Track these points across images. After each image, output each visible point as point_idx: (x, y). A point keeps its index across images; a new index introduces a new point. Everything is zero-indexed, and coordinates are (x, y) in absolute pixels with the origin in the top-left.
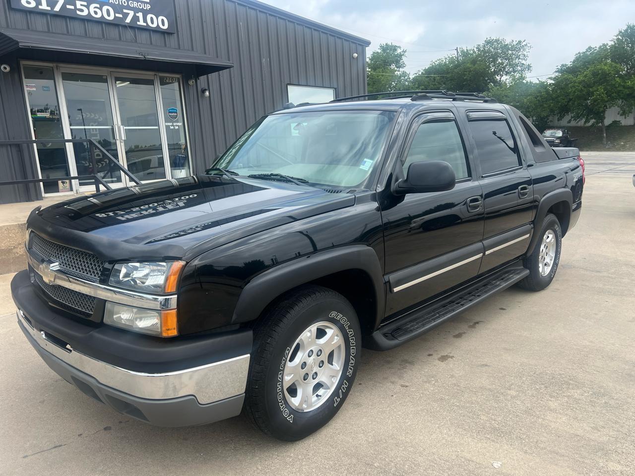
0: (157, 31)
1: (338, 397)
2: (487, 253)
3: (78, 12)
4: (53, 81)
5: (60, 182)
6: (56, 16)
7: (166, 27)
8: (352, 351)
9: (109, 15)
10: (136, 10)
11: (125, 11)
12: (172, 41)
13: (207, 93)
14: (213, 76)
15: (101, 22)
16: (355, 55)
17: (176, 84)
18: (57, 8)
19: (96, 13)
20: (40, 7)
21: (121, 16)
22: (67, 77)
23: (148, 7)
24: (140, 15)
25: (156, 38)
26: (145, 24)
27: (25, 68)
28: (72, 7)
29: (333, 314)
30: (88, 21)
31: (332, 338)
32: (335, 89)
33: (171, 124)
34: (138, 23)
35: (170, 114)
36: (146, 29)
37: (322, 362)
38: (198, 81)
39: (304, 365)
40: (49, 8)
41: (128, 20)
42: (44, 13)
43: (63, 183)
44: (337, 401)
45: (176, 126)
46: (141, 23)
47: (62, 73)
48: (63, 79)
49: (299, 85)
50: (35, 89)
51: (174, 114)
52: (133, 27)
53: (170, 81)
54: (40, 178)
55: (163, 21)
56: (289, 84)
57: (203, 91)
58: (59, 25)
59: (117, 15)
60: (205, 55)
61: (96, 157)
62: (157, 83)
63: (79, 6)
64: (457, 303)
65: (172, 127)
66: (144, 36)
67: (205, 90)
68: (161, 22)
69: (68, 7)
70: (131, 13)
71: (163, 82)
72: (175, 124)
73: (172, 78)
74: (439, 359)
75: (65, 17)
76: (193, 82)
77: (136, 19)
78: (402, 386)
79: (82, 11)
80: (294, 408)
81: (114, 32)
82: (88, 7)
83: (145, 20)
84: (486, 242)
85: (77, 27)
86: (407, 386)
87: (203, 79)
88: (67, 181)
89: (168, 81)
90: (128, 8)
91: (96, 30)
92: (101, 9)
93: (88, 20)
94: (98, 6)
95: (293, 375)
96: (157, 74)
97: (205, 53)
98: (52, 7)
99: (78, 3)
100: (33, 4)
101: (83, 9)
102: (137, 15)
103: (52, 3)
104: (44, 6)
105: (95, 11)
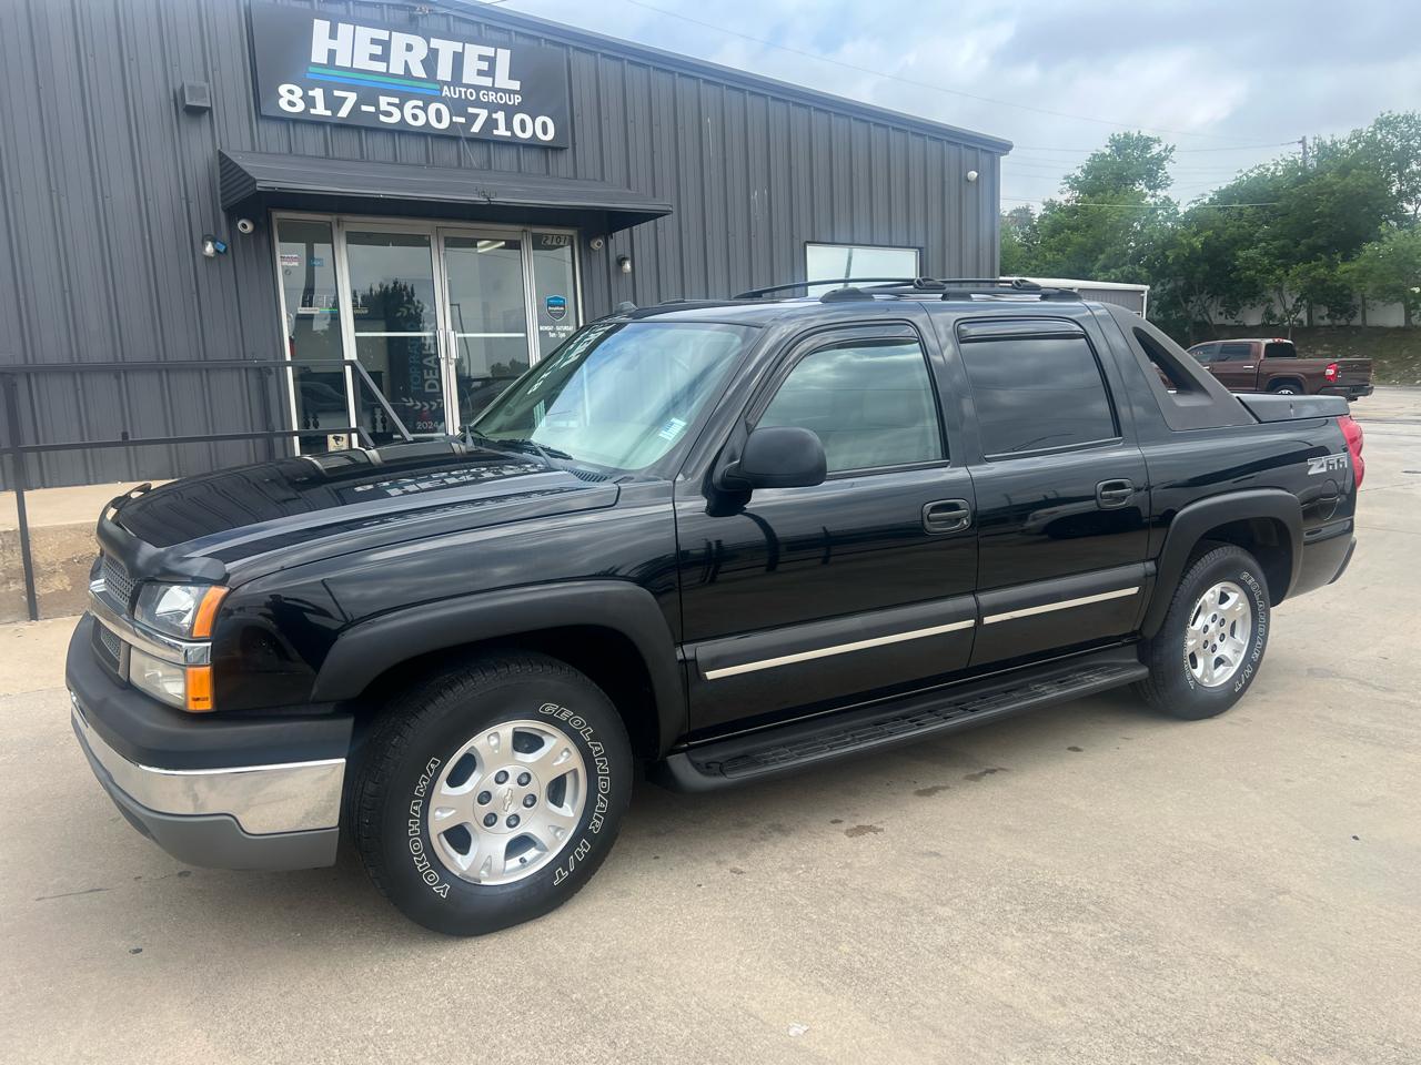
0: (533, 145)
1: (566, 868)
2: (988, 620)
3: (382, 118)
4: (330, 245)
5: (330, 437)
6: (342, 126)
7: (550, 136)
8: (601, 784)
9: (439, 119)
10: (492, 108)
11: (471, 110)
12: (563, 163)
13: (628, 266)
14: (643, 230)
15: (426, 134)
16: (973, 174)
17: (567, 250)
18: (344, 113)
19: (415, 117)
20: (313, 111)
21: (462, 120)
22: (353, 238)
23: (518, 99)
24: (500, 116)
25: (531, 159)
26: (509, 134)
27: (282, 223)
28: (372, 109)
29: (551, 708)
31: (553, 756)
32: (920, 249)
33: (551, 328)
34: (495, 132)
35: (550, 309)
36: (511, 143)
37: (534, 798)
38: (611, 242)
39: (485, 797)
40: (329, 113)
41: (476, 128)
42: (319, 123)
43: (337, 439)
44: (561, 876)
45: (562, 332)
46: (501, 131)
47: (347, 232)
48: (349, 242)
49: (833, 243)
50: (296, 264)
51: (558, 308)
52: (486, 140)
53: (554, 243)
54: (295, 428)
55: (544, 125)
56: (809, 242)
57: (620, 262)
58: (346, 144)
59: (455, 119)
60: (628, 191)
61: (427, 390)
62: (527, 246)
63: (383, 107)
64: (911, 721)
65: (553, 335)
66: (506, 158)
67: (625, 259)
68: (541, 128)
69: (364, 108)
70: (483, 114)
71: (538, 244)
72: (558, 328)
73: (559, 237)
74: (847, 832)
75: (358, 128)
76: (599, 244)
77: (491, 123)
78: (734, 871)
79: (389, 114)
80: (458, 875)
81: (448, 153)
82: (400, 107)
83: (509, 126)
84: (986, 598)
85: (379, 146)
86: (742, 872)
87: (621, 236)
88: (345, 436)
89: (549, 242)
90: (478, 104)
91: (414, 150)
92: (425, 109)
93: (401, 131)
94: (420, 103)
95: (453, 811)
96: (529, 229)
97: (629, 187)
98: (336, 111)
99: (384, 101)
100: (300, 107)
101: (391, 111)
102: (494, 116)
103: (334, 103)
104: (320, 110)
105: (414, 114)
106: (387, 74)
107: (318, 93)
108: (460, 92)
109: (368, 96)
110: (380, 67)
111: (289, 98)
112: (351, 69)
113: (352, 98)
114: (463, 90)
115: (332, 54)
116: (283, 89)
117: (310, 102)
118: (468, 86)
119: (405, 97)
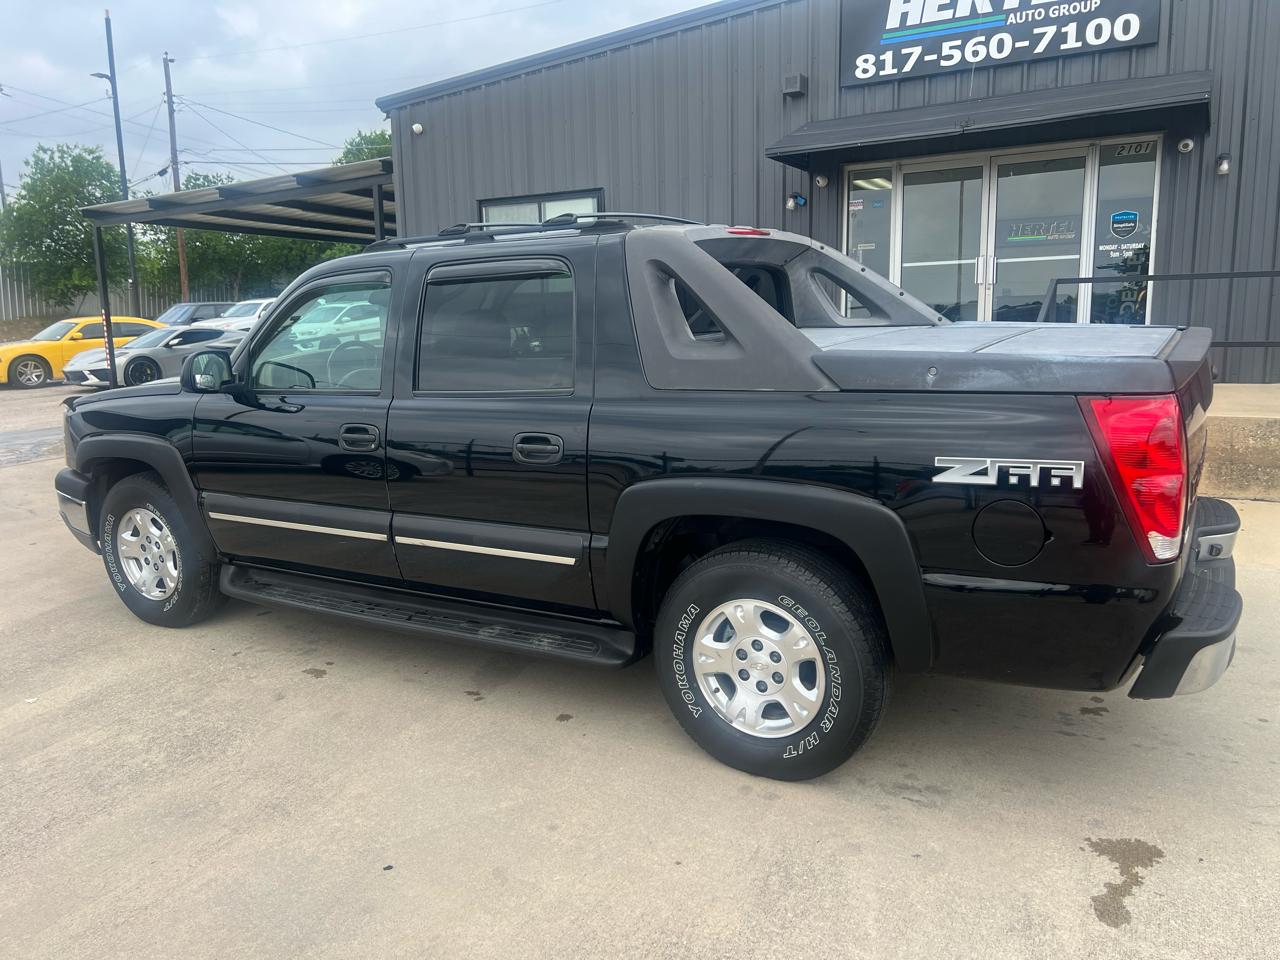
0: (1113, 49)
3: (944, 63)
6: (901, 80)
7: (1134, 34)
9: (1001, 49)
10: (1062, 21)
11: (1037, 31)
12: (1152, 61)
15: (989, 67)
18: (908, 68)
19: (976, 54)
20: (882, 73)
21: (1026, 44)
22: (910, 179)
23: (1095, 4)
24: (1071, 29)
25: (1106, 65)
26: (1079, 44)
28: (934, 57)
30: (962, 72)
33: (1114, 247)
34: (1063, 47)
35: (1115, 226)
36: (1086, 53)
38: (1208, 140)
40: (895, 71)
41: (1040, 49)
42: (888, 81)
45: (1127, 250)
46: (1072, 43)
47: (905, 174)
48: (904, 183)
50: (861, 208)
51: (1127, 225)
52: (1056, 56)
53: (1132, 153)
55: (1127, 24)
57: (1218, 162)
58: (912, 94)
59: (1018, 45)
62: (1091, 162)
63: (946, 51)
65: (1114, 255)
66: (1077, 70)
67: (1223, 157)
68: (1121, 28)
69: (927, 58)
70: (1051, 31)
71: (1108, 158)
72: (1124, 247)
73: (1140, 144)
75: (918, 79)
76: (1192, 144)
77: (1061, 37)
79: (950, 57)
81: (1010, 79)
82: (962, 48)
83: (1081, 35)
85: (942, 89)
89: (1124, 153)
90: (1047, 21)
92: (986, 43)
93: (963, 70)
94: (982, 39)
96: (1097, 142)
98: (900, 68)
99: (946, 46)
100: (872, 71)
101: (951, 54)
102: (1064, 30)
103: (900, 61)
104: (889, 70)
105: (975, 51)
106: (954, 19)
107: (888, 57)
108: (1027, 15)
109: (933, 45)
110: (948, 14)
111: (865, 67)
112: (921, 25)
113: (917, 51)
114: (1030, 12)
115: (905, 16)
116: (859, 61)
117: (880, 65)
118: (1037, 7)
119: (966, 37)
